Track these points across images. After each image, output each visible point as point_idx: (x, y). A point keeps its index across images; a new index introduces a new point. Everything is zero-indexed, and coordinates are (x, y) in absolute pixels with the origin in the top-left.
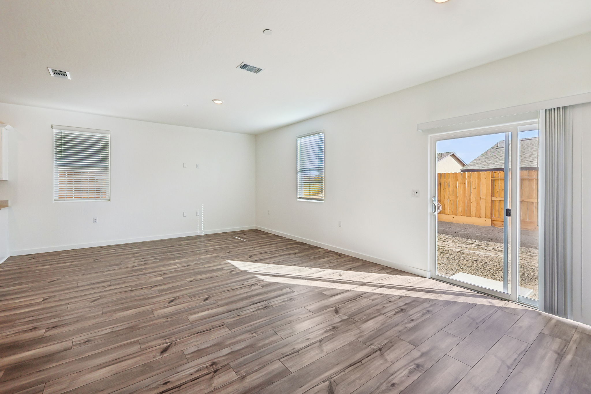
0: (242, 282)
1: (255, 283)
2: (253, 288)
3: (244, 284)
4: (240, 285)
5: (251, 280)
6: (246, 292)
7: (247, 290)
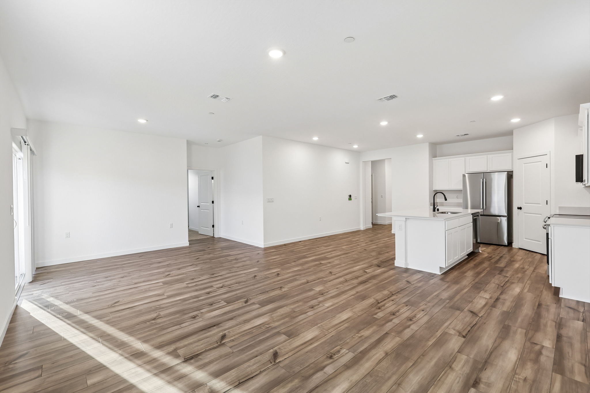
0: (231, 290)
1: (219, 289)
2: (221, 285)
3: (229, 288)
4: (234, 286)
5: (222, 292)
6: (226, 281)
7: (226, 283)
